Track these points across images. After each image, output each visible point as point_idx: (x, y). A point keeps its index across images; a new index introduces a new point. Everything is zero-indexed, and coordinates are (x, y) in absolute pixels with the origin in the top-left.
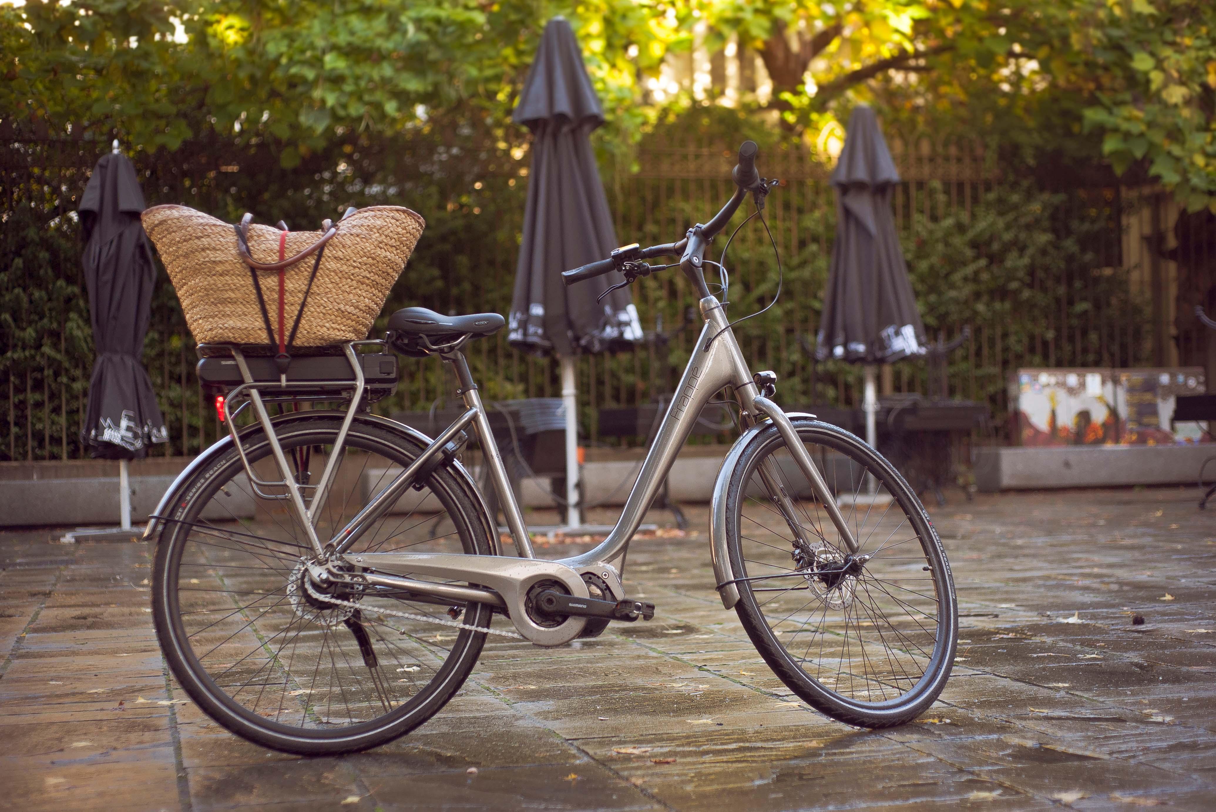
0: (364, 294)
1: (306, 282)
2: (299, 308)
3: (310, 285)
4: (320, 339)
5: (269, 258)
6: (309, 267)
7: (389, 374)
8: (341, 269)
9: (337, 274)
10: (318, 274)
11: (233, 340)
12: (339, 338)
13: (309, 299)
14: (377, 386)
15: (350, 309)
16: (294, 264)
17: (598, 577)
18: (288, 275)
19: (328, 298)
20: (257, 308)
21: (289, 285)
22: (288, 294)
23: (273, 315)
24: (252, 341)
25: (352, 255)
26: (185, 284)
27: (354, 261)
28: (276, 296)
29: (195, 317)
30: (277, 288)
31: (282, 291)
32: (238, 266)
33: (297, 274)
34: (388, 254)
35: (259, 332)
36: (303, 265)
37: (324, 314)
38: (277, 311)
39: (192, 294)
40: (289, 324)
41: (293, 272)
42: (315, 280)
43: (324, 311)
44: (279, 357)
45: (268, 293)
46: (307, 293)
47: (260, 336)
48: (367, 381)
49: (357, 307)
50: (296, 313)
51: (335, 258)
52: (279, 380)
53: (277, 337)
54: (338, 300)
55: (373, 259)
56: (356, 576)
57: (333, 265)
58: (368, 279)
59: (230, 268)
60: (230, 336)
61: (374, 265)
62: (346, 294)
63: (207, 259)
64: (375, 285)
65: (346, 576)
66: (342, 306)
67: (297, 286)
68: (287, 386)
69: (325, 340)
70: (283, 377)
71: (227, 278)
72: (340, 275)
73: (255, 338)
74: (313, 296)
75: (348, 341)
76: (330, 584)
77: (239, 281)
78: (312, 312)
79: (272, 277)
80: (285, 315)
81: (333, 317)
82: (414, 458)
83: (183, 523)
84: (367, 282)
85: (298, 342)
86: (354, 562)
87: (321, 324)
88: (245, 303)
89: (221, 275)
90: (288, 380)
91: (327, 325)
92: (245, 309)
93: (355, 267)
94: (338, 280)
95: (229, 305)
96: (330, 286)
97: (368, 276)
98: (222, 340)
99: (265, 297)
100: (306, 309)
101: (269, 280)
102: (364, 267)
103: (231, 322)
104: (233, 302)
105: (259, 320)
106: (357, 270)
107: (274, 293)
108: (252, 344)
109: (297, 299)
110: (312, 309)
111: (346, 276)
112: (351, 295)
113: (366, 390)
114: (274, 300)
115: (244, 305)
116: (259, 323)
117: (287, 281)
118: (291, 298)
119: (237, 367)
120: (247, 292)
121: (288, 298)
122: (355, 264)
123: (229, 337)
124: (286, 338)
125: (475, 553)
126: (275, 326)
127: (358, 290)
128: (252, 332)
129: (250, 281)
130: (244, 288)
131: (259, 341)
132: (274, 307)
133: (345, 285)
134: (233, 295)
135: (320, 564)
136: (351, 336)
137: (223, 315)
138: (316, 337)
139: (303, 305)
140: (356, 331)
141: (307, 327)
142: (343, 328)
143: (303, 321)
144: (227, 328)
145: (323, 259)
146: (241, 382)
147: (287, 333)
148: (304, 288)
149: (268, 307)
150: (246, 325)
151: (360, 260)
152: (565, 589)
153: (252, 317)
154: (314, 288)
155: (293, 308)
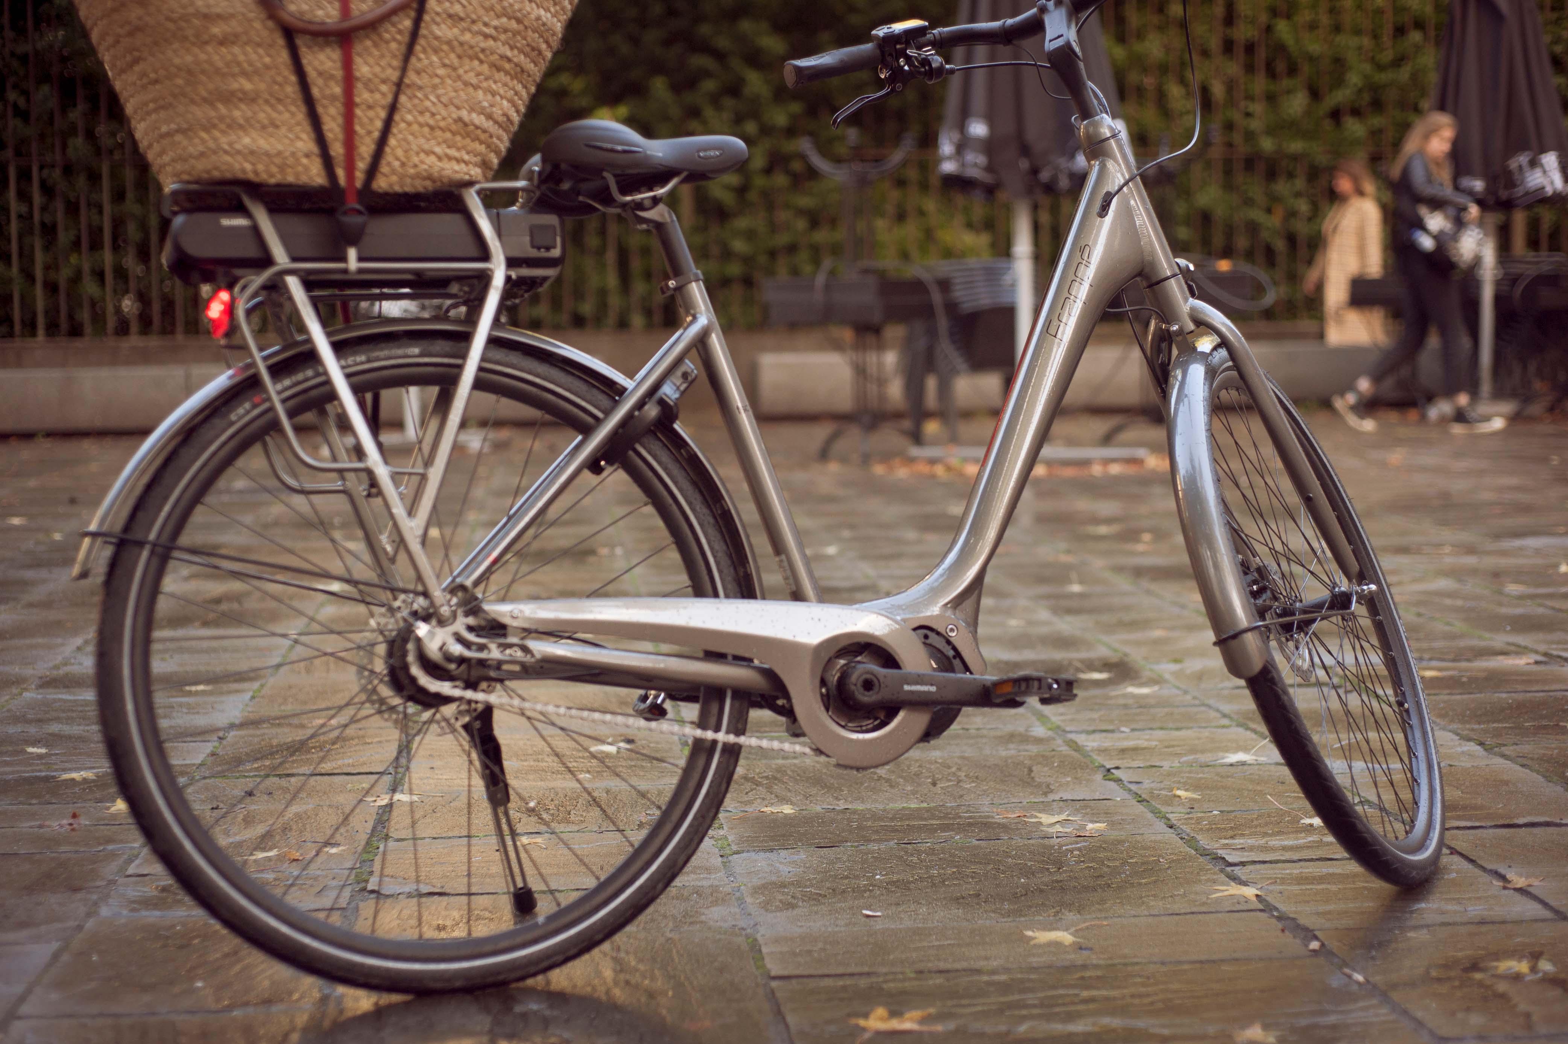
0: (502, 92)
1: (395, 63)
2: (383, 114)
3: (404, 70)
4: (425, 179)
5: (320, 13)
6: (400, 32)
7: (548, 249)
8: (462, 39)
9: (453, 49)
10: (418, 48)
11: (251, 176)
12: (458, 177)
13: (403, 99)
14: (526, 272)
15: (479, 119)
16: (372, 26)
17: (938, 633)
18: (358, 47)
19: (438, 97)
20: (300, 114)
21: (363, 69)
22: (359, 85)
23: (333, 127)
24: (290, 179)
25: (481, 12)
26: (136, 61)
27: (486, 25)
28: (338, 90)
29: (164, 129)
30: (339, 73)
31: (349, 80)
32: (257, 25)
33: (376, 45)
34: (542, 12)
35: (305, 161)
36: (389, 32)
37: (432, 128)
38: (340, 120)
39: (156, 81)
40: (365, 149)
41: (368, 43)
42: (413, 60)
43: (431, 122)
44: (345, 213)
45: (320, 82)
46: (399, 86)
47: (307, 169)
48: (511, 263)
49: (489, 117)
50: (379, 124)
51: (450, 16)
52: (344, 259)
53: (341, 173)
54: (456, 101)
55: (519, 21)
56: (510, 646)
57: (444, 31)
58: (509, 60)
59: (239, 29)
60: (246, 169)
61: (519, 33)
62: (471, 90)
63: (191, 10)
64: (520, 73)
65: (493, 646)
66: (464, 114)
67: (377, 69)
68: (361, 271)
69: (434, 181)
70: (352, 254)
71: (236, 50)
72: (459, 50)
73: (297, 175)
74: (409, 92)
75: (470, 184)
76: (462, 661)
77: (258, 57)
78: (409, 124)
79: (328, 51)
80: (357, 128)
81: (448, 135)
82: (600, 415)
83: (154, 545)
84: (507, 66)
85: (381, 184)
86: (506, 620)
87: (426, 147)
88: (273, 101)
89: (222, 43)
90: (361, 259)
91: (438, 150)
92: (274, 115)
93: (486, 36)
94: (456, 61)
95: (243, 106)
96: (441, 72)
97: (509, 53)
98: (228, 175)
99: (315, 92)
100: (397, 117)
101: (322, 56)
102: (503, 37)
103: (247, 140)
104: (250, 99)
105: (304, 136)
106: (491, 42)
107: (332, 83)
108: (290, 185)
109: (378, 96)
110: (409, 117)
111: (470, 52)
112: (480, 92)
113: (508, 279)
114: (333, 98)
115: (272, 106)
116: (306, 143)
117: (358, 60)
118: (366, 95)
119: (256, 230)
120: (279, 79)
121: (362, 95)
122: (486, 30)
123: (244, 171)
124: (360, 176)
125: (716, 595)
126: (337, 150)
127: (491, 82)
128: (291, 161)
129: (284, 56)
130: (273, 72)
131: (304, 179)
132: (332, 111)
133: (470, 70)
134: (248, 86)
135: (442, 623)
136: (476, 172)
137: (229, 126)
138: (418, 176)
139: (393, 108)
140: (485, 164)
141: (400, 152)
142: (466, 157)
143: (392, 141)
144: (239, 152)
145: (426, 18)
146: (266, 261)
147: (362, 166)
148: (394, 75)
149: (320, 110)
150: (280, 147)
151: (495, 23)
152: (889, 660)
153: (290, 130)
154: (411, 77)
155: (371, 113)
